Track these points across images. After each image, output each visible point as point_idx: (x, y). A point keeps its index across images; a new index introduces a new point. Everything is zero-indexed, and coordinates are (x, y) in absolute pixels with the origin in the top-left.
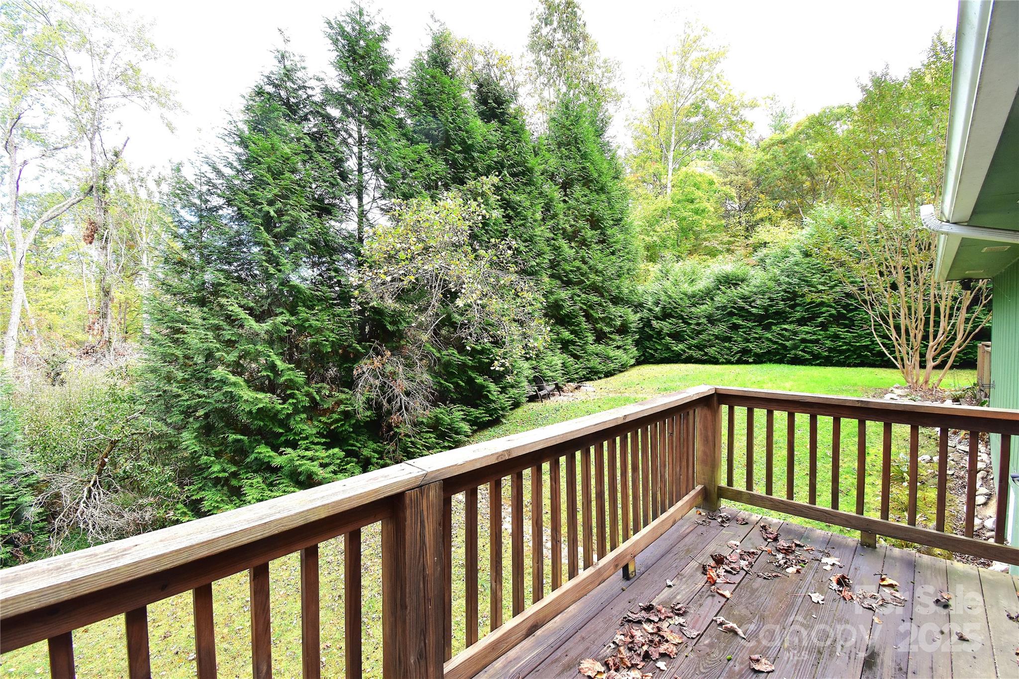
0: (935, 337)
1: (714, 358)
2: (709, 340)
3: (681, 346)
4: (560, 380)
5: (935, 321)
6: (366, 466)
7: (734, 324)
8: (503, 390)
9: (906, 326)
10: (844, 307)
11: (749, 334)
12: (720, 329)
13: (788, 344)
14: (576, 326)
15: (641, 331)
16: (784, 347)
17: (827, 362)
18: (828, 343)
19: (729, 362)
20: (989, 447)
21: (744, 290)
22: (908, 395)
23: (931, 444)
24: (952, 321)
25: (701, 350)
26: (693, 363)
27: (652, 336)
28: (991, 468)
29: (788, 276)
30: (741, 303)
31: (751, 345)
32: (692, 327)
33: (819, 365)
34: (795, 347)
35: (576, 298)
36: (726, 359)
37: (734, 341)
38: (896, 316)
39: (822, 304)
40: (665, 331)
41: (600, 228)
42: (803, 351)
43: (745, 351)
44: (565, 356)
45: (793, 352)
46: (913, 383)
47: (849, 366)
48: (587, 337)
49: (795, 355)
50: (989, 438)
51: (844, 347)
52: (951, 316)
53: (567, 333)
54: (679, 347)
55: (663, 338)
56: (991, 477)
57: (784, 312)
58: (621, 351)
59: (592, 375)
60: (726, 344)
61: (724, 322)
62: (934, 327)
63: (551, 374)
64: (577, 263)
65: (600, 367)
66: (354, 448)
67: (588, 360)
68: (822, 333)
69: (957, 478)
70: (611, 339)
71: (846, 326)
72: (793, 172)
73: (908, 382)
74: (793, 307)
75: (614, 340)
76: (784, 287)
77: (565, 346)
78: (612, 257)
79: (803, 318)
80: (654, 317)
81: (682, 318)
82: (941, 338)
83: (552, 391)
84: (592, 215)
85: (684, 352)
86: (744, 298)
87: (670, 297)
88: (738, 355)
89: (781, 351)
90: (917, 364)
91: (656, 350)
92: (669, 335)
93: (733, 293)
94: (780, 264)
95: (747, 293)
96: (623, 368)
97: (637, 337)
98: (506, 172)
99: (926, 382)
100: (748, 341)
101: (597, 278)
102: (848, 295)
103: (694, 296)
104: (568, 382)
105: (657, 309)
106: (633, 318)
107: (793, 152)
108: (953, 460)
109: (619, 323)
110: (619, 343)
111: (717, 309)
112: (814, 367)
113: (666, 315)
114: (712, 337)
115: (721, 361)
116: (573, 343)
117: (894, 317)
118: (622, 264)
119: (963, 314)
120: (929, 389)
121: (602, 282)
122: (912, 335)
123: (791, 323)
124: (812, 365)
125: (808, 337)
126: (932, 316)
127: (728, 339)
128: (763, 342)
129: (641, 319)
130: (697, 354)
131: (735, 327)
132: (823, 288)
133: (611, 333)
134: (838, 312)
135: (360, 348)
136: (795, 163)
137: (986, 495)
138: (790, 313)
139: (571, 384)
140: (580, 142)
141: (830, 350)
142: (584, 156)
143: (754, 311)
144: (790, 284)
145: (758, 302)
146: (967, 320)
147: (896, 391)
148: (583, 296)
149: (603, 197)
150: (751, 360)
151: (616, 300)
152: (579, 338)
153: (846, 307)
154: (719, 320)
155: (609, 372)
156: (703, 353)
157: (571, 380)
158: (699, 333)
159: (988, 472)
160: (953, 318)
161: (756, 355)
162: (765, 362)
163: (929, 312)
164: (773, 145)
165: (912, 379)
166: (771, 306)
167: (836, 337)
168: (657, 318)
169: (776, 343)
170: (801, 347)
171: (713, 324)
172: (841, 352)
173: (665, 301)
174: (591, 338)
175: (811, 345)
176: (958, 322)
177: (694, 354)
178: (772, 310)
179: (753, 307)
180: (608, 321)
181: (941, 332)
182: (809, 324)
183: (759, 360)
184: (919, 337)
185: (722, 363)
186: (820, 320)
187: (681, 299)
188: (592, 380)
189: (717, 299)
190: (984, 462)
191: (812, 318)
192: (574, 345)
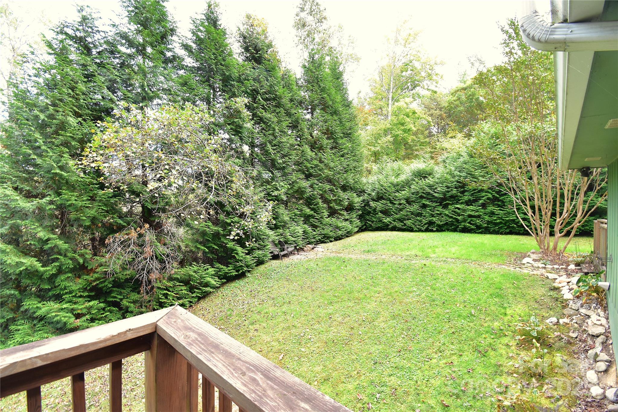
0: (561, 214)
1: (411, 227)
2: (407, 215)
3: (388, 219)
4: (301, 243)
5: (560, 203)
6: (125, 313)
7: (423, 204)
8: (250, 252)
9: (539, 206)
10: (497, 193)
11: (433, 211)
12: (415, 207)
13: (459, 218)
14: (315, 205)
15: (363, 208)
16: (457, 220)
17: (486, 231)
18: (487, 218)
19: (420, 231)
20: (607, 312)
21: (430, 181)
22: (541, 259)
23: (558, 306)
24: (574, 203)
25: (402, 222)
26: (396, 231)
27: (370, 212)
28: (610, 332)
29: (460, 171)
30: (428, 190)
31: (434, 219)
32: (396, 206)
33: (481, 233)
34: (464, 221)
35: (315, 186)
36: (418, 228)
37: (424, 216)
38: (531, 199)
39: (482, 190)
40: (379, 209)
41: (333, 138)
42: (469, 223)
43: (431, 223)
44: (306, 226)
45: (463, 223)
46: (545, 249)
47: (502, 234)
48: (323, 212)
49: (465, 226)
50: (607, 304)
51: (498, 221)
52: (572, 199)
53: (308, 210)
54: (387, 220)
55: (377, 214)
56: (610, 342)
57: (457, 196)
58: (348, 222)
59: (325, 239)
60: (418, 218)
61: (417, 202)
62: (560, 206)
63: (293, 239)
64: (315, 162)
65: (331, 234)
66: (115, 299)
67: (323, 229)
68: (482, 210)
69: (580, 341)
70: (340, 214)
71: (499, 206)
72: (471, 108)
73: (541, 248)
74: (463, 192)
75: (342, 215)
76: (457, 178)
77: (307, 219)
78: (342, 158)
79: (470, 200)
80: (372, 199)
81: (390, 200)
82: (565, 215)
83: (293, 251)
84: (328, 130)
85: (391, 223)
86: (430, 187)
87: (382, 186)
88: (426, 226)
89: (455, 223)
90: (548, 235)
91: (373, 222)
92: (381, 212)
93: (423, 183)
94: (455, 164)
95: (432, 183)
96: (349, 234)
97: (360, 212)
98: (260, 97)
99: (555, 248)
100: (433, 216)
101: (329, 172)
102: (500, 185)
103: (398, 185)
104: (308, 244)
105: (373, 194)
106: (357, 200)
107: (470, 95)
108: (576, 323)
109: (346, 203)
110: (347, 217)
111: (413, 194)
112: (477, 235)
113: (379, 198)
114: (409, 213)
115: (415, 229)
116: (313, 217)
117: (530, 200)
118: (349, 163)
119: (582, 197)
120: (557, 254)
121: (333, 175)
122: (543, 213)
123: (462, 203)
124: (476, 233)
125: (473, 213)
126: (558, 199)
127: (419, 215)
128: (442, 217)
129: (364, 201)
130: (399, 225)
131: (424, 206)
132: (483, 179)
133: (341, 210)
134: (493, 196)
135: (122, 222)
136: (472, 102)
137: (606, 361)
138: (461, 197)
139: (310, 246)
140: (319, 80)
141: (488, 222)
142: (323, 90)
143: (436, 195)
144: (461, 176)
145: (439, 189)
146: (585, 202)
147: (532, 255)
148: (320, 184)
149: (335, 117)
150: (435, 229)
151: (344, 188)
152: (317, 214)
153: (499, 192)
154: (414, 202)
155: (338, 237)
156: (403, 224)
157: (310, 243)
158: (401, 210)
159: (607, 337)
160: (574, 200)
161: (438, 226)
162: (444, 231)
163: (556, 196)
164: (458, 91)
165: (544, 246)
166: (448, 192)
167: (492, 213)
168: (373, 200)
169: (451, 217)
170: (468, 221)
171: (410, 204)
172: (496, 224)
173: (378, 188)
174: (326, 214)
175: (475, 219)
176: (578, 203)
177: (397, 225)
178: (449, 195)
179: (435, 192)
180: (339, 202)
181: (565, 211)
182: (474, 204)
183: (440, 229)
184: (549, 214)
185: (416, 231)
186: (481, 202)
187: (389, 187)
188: (326, 243)
189: (413, 187)
190: (603, 326)
191: (476, 201)
192: (313, 218)
